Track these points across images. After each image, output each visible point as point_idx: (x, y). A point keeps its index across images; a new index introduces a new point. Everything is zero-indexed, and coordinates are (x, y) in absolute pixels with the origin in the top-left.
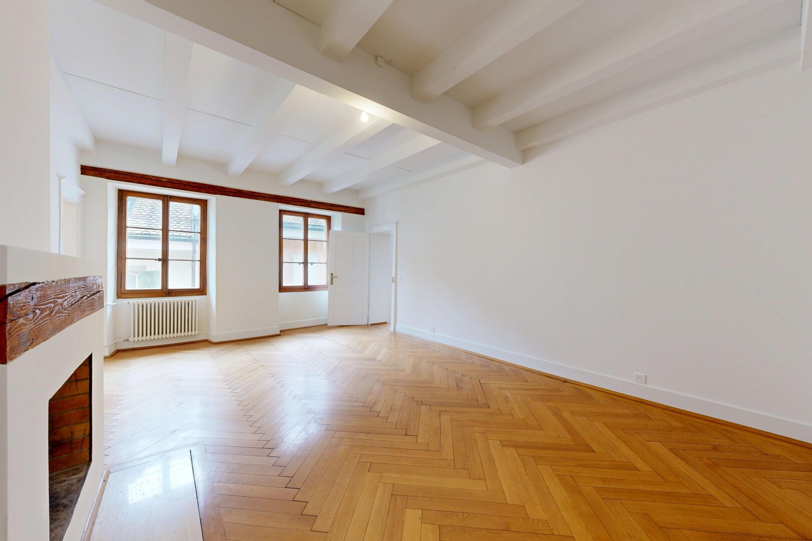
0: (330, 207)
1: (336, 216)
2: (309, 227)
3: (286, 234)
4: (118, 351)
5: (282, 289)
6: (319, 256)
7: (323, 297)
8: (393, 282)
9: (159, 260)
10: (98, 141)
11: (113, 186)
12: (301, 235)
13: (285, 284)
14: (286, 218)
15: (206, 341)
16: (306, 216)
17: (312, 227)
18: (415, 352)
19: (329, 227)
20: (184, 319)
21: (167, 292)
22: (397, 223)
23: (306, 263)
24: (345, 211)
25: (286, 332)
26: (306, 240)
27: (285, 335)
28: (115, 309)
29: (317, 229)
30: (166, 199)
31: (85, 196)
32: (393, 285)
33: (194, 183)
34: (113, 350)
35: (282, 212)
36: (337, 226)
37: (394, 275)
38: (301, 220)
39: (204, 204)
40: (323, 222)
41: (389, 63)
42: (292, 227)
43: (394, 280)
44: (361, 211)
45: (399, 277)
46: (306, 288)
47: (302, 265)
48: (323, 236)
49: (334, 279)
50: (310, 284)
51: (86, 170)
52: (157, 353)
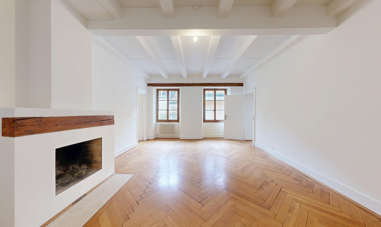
0: (225, 85)
1: (229, 88)
2: (216, 95)
3: (206, 99)
4: (156, 138)
5: (205, 121)
6: (221, 107)
7: (221, 125)
8: (253, 119)
9: (166, 110)
10: (151, 76)
11: (154, 89)
12: (213, 99)
13: (206, 119)
14: (207, 92)
15: (179, 138)
16: (215, 90)
17: (218, 95)
18: (254, 159)
19: (226, 94)
20: (172, 130)
21: (168, 121)
22: (256, 88)
23: (215, 110)
24: (232, 86)
25: (206, 139)
26: (215, 100)
27: (206, 140)
28: (156, 125)
29: (220, 95)
30: (168, 90)
31: (148, 92)
32: (254, 121)
33: (174, 84)
34: (155, 138)
35: (205, 90)
36: (229, 93)
37: (254, 116)
38: (213, 92)
39: (178, 90)
40: (223, 92)
41: (201, 6)
42: (210, 95)
43: (254, 119)
44: (241, 85)
45: (256, 117)
46: (215, 121)
47: (214, 111)
48: (223, 98)
49: (227, 117)
50: (217, 119)
51: (149, 85)
52: (164, 140)
